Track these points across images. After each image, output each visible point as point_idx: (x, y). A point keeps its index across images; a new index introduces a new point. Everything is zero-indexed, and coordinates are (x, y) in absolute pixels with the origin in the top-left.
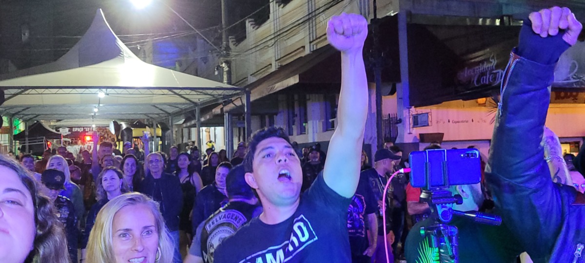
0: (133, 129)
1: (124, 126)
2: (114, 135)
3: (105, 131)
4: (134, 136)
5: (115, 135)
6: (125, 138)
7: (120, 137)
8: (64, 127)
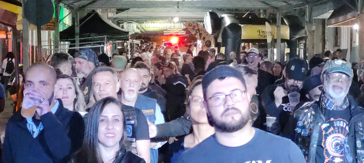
0: (242, 26)
1: (227, 20)
2: (210, 36)
3: (197, 28)
4: (243, 38)
5: (213, 36)
6: (230, 41)
7: (220, 40)
8: (130, 20)
